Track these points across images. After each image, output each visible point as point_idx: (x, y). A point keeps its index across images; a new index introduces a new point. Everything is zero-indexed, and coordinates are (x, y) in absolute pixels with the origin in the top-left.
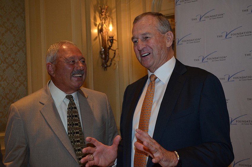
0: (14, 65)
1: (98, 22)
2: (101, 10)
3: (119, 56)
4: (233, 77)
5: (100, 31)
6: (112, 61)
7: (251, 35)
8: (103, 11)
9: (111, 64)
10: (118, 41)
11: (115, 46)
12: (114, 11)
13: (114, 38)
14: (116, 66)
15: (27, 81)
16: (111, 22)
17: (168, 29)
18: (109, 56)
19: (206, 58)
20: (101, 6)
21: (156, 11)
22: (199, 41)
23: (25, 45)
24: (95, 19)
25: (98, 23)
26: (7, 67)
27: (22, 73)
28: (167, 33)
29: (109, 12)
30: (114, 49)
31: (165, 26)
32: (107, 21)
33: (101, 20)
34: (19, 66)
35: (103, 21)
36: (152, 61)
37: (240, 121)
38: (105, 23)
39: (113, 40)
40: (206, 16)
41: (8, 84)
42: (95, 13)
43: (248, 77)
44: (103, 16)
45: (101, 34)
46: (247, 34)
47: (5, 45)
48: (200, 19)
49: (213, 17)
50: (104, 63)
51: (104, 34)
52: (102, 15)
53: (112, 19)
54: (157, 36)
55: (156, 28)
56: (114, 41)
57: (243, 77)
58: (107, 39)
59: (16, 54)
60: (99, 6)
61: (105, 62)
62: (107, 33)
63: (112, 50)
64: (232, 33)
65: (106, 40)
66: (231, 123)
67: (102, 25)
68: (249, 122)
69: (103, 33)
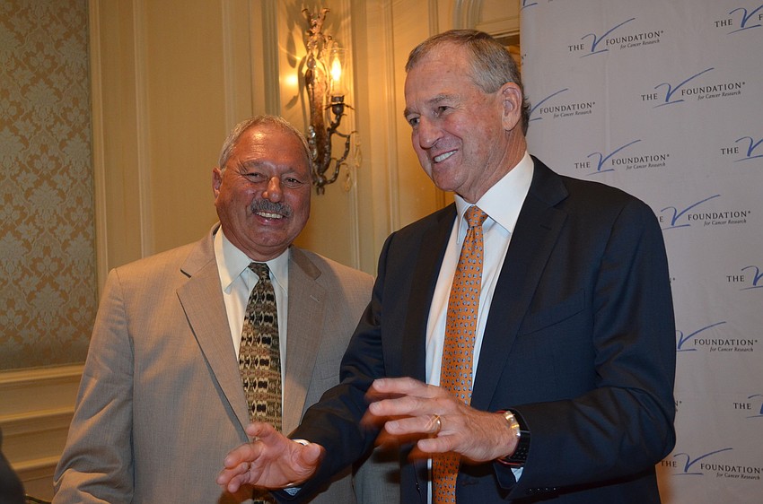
0: (57, 178)
1: (300, 54)
2: (309, 21)
3: (360, 154)
4: (685, 215)
5: (307, 80)
6: (338, 166)
7: (739, 92)
8: (313, 21)
9: (336, 176)
10: (356, 109)
11: (347, 124)
12: (346, 21)
13: (345, 102)
14: (351, 182)
15: (94, 224)
16: (336, 55)
17: (504, 76)
18: (330, 154)
19: (610, 159)
20: (308, 7)
21: (466, 26)
22: (588, 110)
23: (88, 121)
24: (291, 46)
25: (299, 58)
26: (38, 184)
27: (79, 201)
28: (501, 90)
29: (331, 27)
30: (347, 134)
31: (496, 67)
32: (326, 52)
33: (308, 50)
34: (71, 181)
35: (315, 53)
36: (460, 173)
37: (705, 342)
38: (318, 58)
39: (341, 106)
40: (610, 37)
41: (41, 230)
42: (291, 28)
43: (729, 215)
44: (315, 38)
45: (308, 88)
46: (728, 91)
47: (31, 121)
48: (594, 46)
49: (630, 40)
50: (316, 170)
51: (317, 90)
52: (312, 34)
53: (340, 46)
54: (473, 102)
55: (468, 80)
56: (345, 108)
57: (715, 216)
58: (324, 103)
59: (63, 144)
60: (303, 8)
61: (319, 170)
62: (324, 87)
63: (340, 135)
64: (684, 87)
65: (322, 107)
66: (679, 348)
67: (311, 65)
68: (730, 343)
69: (312, 85)
